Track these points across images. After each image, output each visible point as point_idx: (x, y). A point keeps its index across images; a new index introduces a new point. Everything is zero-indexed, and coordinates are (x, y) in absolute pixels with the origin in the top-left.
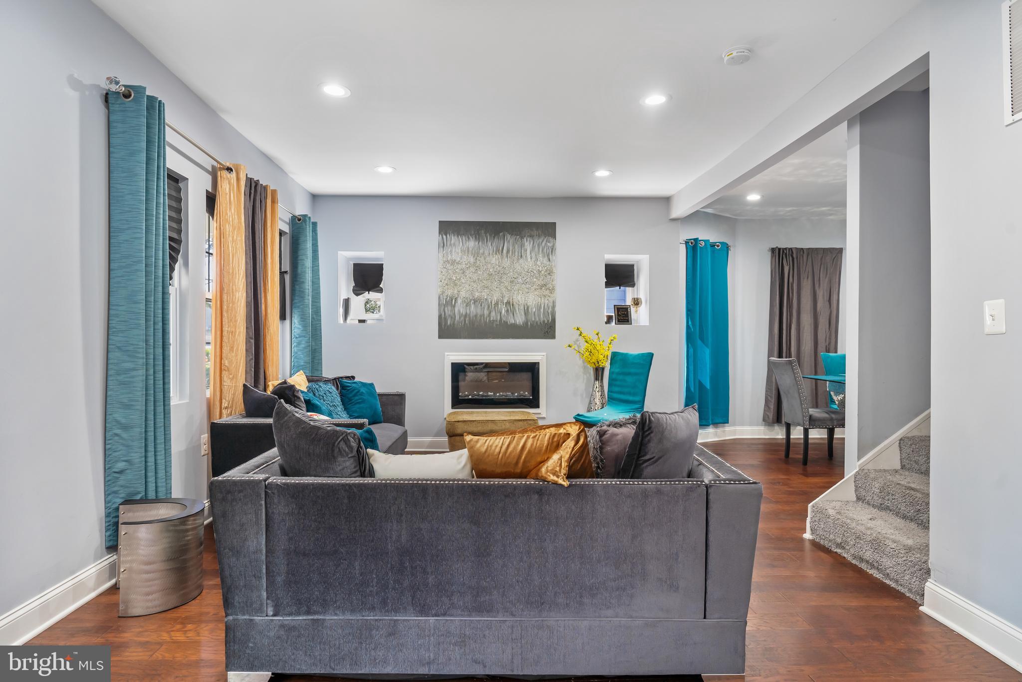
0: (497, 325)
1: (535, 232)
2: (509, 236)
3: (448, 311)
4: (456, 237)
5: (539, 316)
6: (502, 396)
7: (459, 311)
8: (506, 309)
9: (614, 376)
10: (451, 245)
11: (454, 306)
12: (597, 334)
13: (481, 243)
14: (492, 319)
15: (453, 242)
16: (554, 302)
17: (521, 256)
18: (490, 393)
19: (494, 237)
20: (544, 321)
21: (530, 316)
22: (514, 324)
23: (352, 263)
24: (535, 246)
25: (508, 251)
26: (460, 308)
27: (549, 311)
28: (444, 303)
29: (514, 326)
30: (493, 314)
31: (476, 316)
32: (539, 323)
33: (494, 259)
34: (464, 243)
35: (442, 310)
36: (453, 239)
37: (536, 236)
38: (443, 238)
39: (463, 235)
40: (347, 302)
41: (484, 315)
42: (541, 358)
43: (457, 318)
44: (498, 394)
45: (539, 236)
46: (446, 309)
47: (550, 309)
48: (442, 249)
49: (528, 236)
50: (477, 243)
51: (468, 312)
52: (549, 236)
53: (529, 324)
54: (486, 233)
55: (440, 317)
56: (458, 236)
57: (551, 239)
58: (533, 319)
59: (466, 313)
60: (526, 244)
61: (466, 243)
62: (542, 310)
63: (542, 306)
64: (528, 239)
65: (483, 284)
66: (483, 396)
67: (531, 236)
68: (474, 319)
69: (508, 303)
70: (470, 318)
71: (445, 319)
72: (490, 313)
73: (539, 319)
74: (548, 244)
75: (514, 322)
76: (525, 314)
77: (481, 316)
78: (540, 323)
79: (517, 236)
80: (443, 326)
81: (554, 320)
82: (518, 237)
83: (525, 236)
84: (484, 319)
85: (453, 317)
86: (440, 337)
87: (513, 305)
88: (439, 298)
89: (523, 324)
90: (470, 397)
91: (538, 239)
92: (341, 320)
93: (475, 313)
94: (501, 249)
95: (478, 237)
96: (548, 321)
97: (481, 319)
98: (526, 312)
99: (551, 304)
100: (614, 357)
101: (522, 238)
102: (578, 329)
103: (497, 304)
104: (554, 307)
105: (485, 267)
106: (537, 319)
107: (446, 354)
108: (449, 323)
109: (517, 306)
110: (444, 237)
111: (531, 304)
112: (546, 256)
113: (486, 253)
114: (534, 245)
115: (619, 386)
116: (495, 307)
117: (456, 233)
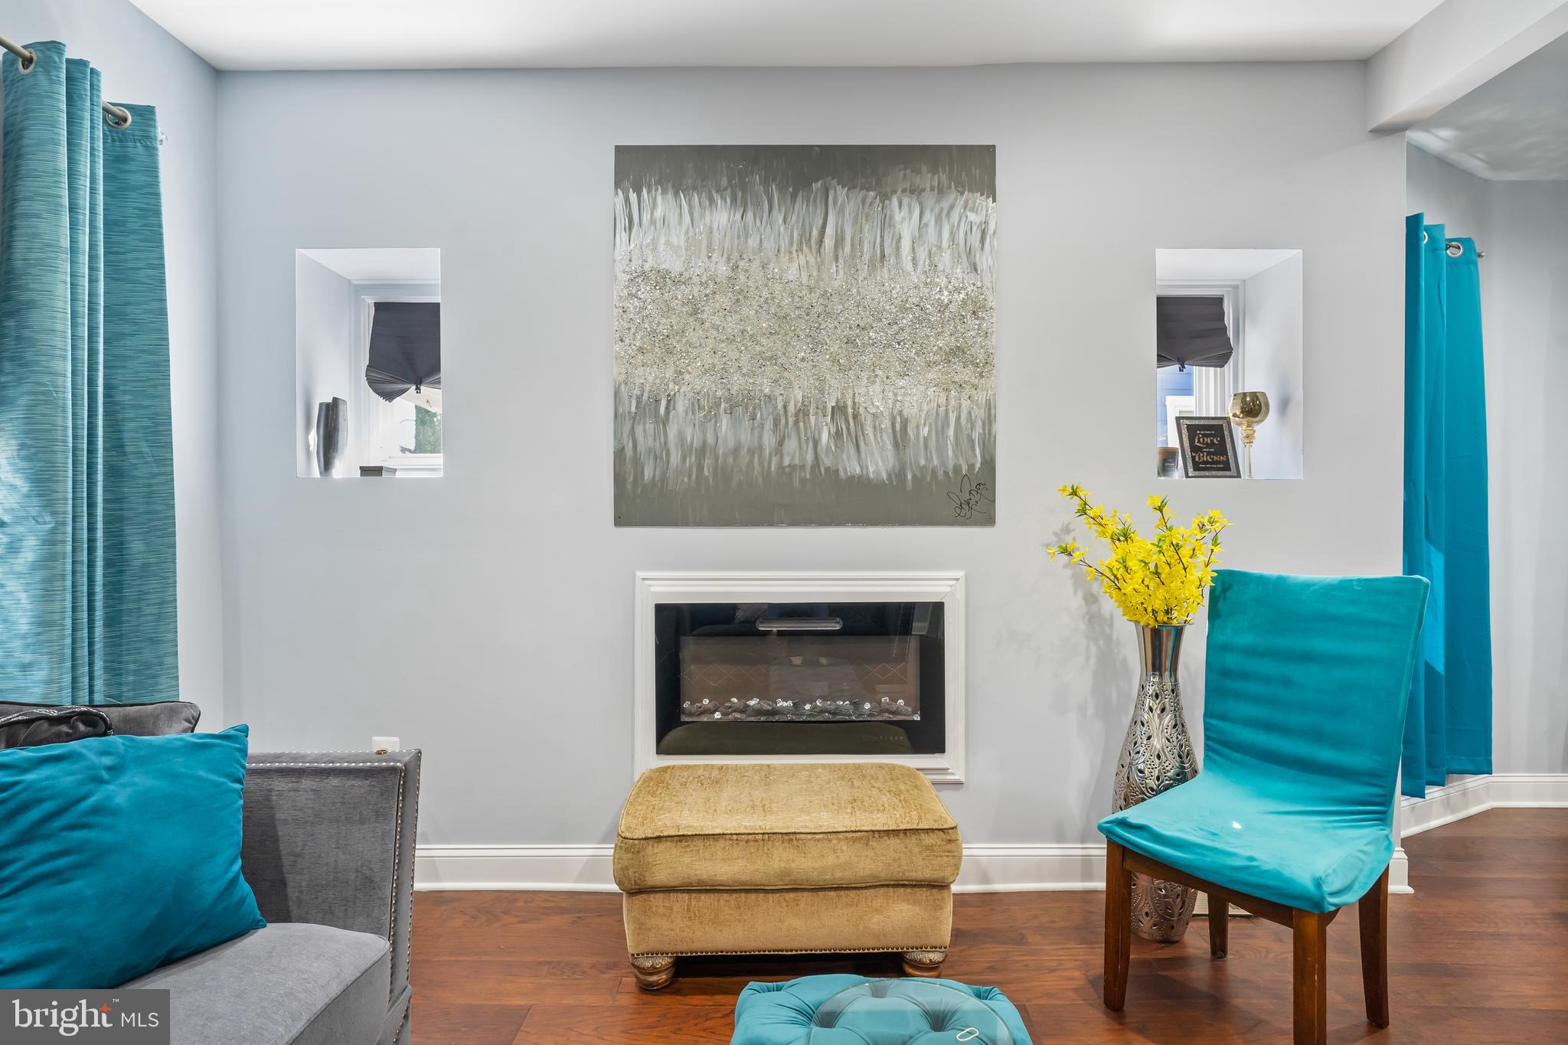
0: (803, 481)
1: (927, 180)
2: (842, 193)
3: (645, 435)
4: (670, 195)
5: (941, 448)
6: (822, 711)
7: (681, 437)
8: (833, 430)
9: (1231, 661)
10: (653, 222)
11: (665, 422)
12: (1160, 509)
13: (750, 215)
14: (787, 462)
15: (658, 213)
16: (990, 407)
17: (883, 256)
18: (781, 704)
19: (794, 197)
20: (957, 469)
21: (910, 451)
22: (860, 477)
23: (370, 301)
24: (926, 225)
25: (839, 242)
26: (682, 426)
27: (976, 436)
28: (633, 409)
29: (861, 485)
30: (791, 445)
31: (736, 451)
32: (940, 474)
33: (794, 269)
34: (696, 215)
35: (625, 435)
36: (663, 205)
37: (932, 189)
38: (627, 199)
39: (694, 188)
40: (331, 414)
41: (761, 448)
42: (948, 589)
43: (675, 459)
44: (808, 707)
45: (941, 191)
46: (639, 430)
47: (979, 429)
48: (625, 236)
49: (904, 191)
50: (738, 216)
51: (710, 439)
52: (971, 190)
53: (909, 477)
54: (766, 183)
55: (619, 455)
56: (676, 194)
57: (979, 199)
58: (923, 462)
59: (705, 442)
60: (898, 217)
61: (702, 216)
62: (951, 432)
63: (952, 417)
64: (905, 201)
65: (758, 348)
66: (759, 712)
67: (915, 191)
68: (731, 460)
69: (839, 409)
70: (717, 459)
71: (636, 461)
72: (781, 443)
73: (943, 463)
74: (972, 216)
75: (858, 470)
76: (896, 445)
77: (751, 452)
78: (946, 473)
79: (868, 191)
80: (629, 486)
81: (989, 465)
82: (872, 194)
83: (894, 192)
84: (761, 464)
85: (661, 455)
86: (621, 520)
87: (855, 417)
88: (617, 393)
89: (889, 476)
90: (717, 715)
91: (938, 201)
92: (316, 472)
93: (731, 443)
94: (815, 233)
95: (741, 196)
96: (971, 466)
97: (751, 463)
98: (900, 439)
99: (979, 413)
100: (1224, 590)
101: (885, 197)
102: (1074, 493)
103: (802, 412)
104: (989, 420)
105: (765, 293)
106: (936, 462)
107: (640, 574)
108: (648, 473)
109: (869, 419)
110: (633, 196)
111: (914, 411)
112: (964, 256)
113: (769, 245)
114: (924, 221)
115: (1255, 699)
116: (796, 423)
117: (670, 185)
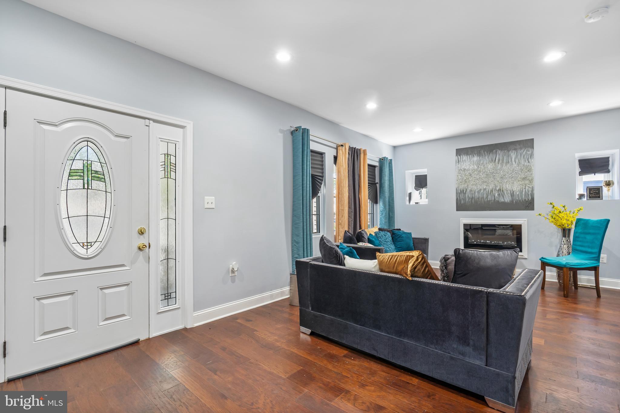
0: (492, 203)
1: (518, 147)
2: (499, 151)
3: (462, 196)
4: (466, 156)
5: (522, 196)
6: (496, 243)
7: (468, 196)
8: (498, 194)
9: (577, 235)
10: (463, 161)
11: (465, 194)
12: (564, 207)
13: (481, 158)
14: (488, 200)
15: (464, 159)
16: (533, 188)
17: (508, 162)
18: (488, 242)
19: (490, 154)
20: (525, 200)
21: (515, 197)
22: (504, 202)
23: (414, 175)
24: (518, 155)
25: (499, 160)
26: (468, 194)
27: (529, 193)
28: (459, 192)
29: (504, 203)
30: (489, 197)
31: (478, 198)
32: (521, 201)
33: (490, 166)
34: (471, 159)
35: (458, 195)
36: (465, 158)
37: (519, 148)
38: (458, 158)
39: (470, 154)
40: (410, 194)
41: (483, 197)
42: (523, 222)
43: (467, 200)
44: (493, 242)
45: (521, 149)
46: (460, 195)
47: (530, 192)
48: (458, 164)
49: (513, 150)
50: (479, 158)
51: (474, 196)
52: (528, 147)
53: (514, 202)
54: (484, 152)
55: (457, 199)
56: (467, 156)
57: (530, 150)
58: (517, 199)
59: (473, 197)
60: (511, 155)
61: (472, 159)
62: (524, 193)
63: (524, 190)
64: (513, 151)
65: (483, 180)
66: (483, 243)
67: (515, 149)
68: (478, 200)
69: (500, 190)
70: (475, 199)
71: (460, 200)
72: (488, 196)
73: (522, 199)
74: (528, 152)
75: (503, 201)
76: (511, 196)
77: (481, 198)
78: (523, 201)
79: (505, 150)
80: (459, 205)
81: (533, 199)
82: (506, 151)
83: (511, 150)
84: (483, 200)
85: (464, 199)
86: (457, 210)
87: (503, 191)
88: (456, 189)
89: (510, 202)
90: (475, 243)
91: (520, 150)
92: (408, 203)
93: (478, 197)
94: (494, 159)
95: (479, 154)
96: (528, 199)
97: (482, 200)
98: (512, 195)
99: (530, 189)
100: (578, 222)
101: (509, 151)
102: (551, 204)
103: (492, 191)
104: (533, 190)
105: (484, 170)
106: (520, 199)
107: (461, 219)
108: (462, 202)
109: (506, 191)
110: (459, 157)
111: (516, 189)
112: (526, 160)
113: (485, 163)
114: (517, 154)
115: (580, 241)
116: (491, 193)
117: (466, 154)
